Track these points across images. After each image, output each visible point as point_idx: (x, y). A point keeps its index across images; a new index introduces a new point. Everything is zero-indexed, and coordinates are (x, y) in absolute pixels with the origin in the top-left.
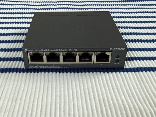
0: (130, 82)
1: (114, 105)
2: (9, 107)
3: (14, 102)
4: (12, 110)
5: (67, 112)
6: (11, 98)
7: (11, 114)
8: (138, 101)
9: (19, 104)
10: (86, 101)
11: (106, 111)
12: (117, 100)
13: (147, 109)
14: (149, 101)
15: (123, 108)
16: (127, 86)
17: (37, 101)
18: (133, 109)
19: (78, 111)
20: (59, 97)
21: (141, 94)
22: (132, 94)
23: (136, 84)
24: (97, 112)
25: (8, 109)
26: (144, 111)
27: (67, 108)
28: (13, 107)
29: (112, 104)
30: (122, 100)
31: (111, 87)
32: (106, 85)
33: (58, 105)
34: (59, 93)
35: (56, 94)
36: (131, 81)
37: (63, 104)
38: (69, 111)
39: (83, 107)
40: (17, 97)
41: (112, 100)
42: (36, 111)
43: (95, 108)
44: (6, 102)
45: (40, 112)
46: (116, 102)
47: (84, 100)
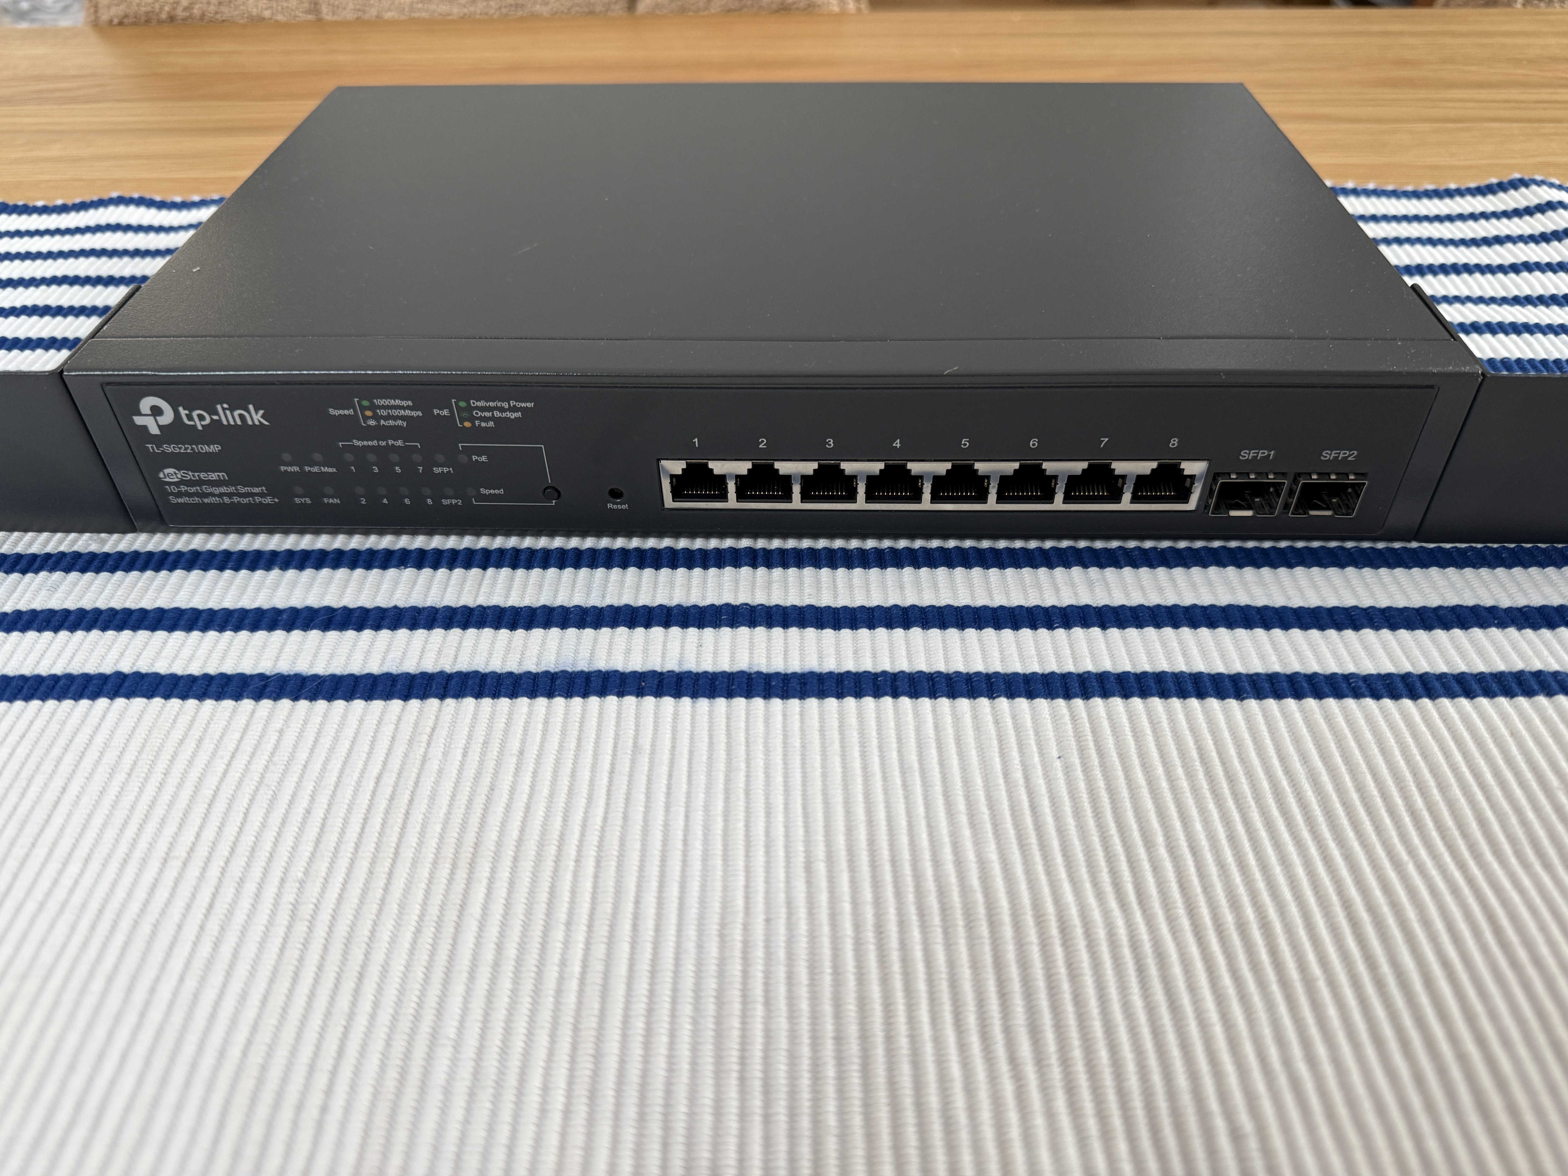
0: (1036, 759)
1: (942, 892)
2: (437, 899)
3: (462, 874)
4: (451, 915)
5: (713, 928)
6: (449, 851)
7: (450, 941)
8: (1062, 874)
9: (485, 882)
10: (809, 867)
11: (902, 924)
12: (959, 863)
13: (1097, 915)
14: (1114, 873)
15: (981, 910)
16: (1021, 782)
17: (572, 864)
18: (1029, 919)
19: (768, 921)
20: (679, 845)
21: (1081, 827)
22: (1039, 828)
23: (1068, 770)
24: (858, 927)
25: (433, 911)
26: (1079, 931)
27: (715, 906)
28: (456, 898)
29: (930, 885)
30: (983, 864)
31: (938, 788)
32: (917, 774)
33: (674, 891)
34: (681, 822)
35: (666, 825)
36: (1041, 754)
37: (694, 887)
38: (723, 925)
39: (789, 903)
40: (477, 845)
41: (937, 863)
42: (569, 924)
43: (847, 907)
44: (424, 872)
45: (585, 928)
46: (953, 879)
47: (799, 859)
